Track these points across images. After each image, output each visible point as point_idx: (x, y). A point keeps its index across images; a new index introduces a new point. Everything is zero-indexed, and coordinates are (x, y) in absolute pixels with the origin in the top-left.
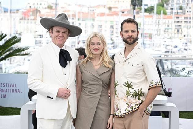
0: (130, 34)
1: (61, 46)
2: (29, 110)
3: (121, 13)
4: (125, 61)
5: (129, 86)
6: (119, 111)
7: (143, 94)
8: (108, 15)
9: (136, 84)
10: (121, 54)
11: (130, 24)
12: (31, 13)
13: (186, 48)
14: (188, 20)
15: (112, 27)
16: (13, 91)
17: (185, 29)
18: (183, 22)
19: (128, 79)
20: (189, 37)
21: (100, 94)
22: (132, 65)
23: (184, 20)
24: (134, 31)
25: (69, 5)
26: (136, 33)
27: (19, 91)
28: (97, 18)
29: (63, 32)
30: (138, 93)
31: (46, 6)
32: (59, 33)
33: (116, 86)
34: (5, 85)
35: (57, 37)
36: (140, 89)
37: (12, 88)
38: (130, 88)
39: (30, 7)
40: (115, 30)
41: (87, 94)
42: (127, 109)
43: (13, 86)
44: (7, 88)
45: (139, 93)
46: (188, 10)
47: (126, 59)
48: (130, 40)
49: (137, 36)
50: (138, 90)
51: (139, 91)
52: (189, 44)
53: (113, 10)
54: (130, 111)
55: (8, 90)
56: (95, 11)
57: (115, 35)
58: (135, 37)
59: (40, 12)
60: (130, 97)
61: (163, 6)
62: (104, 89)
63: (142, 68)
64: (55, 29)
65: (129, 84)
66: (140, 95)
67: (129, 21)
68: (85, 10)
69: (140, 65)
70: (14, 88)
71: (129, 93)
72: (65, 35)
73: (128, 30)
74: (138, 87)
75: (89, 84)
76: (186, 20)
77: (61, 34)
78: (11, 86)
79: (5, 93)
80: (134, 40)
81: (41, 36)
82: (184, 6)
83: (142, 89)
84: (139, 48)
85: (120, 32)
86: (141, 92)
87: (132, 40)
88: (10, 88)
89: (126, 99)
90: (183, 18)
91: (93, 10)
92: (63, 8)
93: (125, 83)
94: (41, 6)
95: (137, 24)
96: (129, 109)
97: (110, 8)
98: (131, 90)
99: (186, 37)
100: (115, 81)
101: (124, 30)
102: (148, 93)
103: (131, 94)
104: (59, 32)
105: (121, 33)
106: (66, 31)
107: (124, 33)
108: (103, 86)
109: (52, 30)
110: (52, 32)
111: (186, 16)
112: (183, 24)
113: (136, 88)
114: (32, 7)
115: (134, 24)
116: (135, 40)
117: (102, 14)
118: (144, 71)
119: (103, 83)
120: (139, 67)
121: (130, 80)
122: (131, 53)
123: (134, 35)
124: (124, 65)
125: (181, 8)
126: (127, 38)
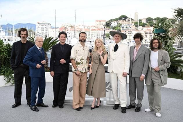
0: (83, 38)
1: (117, 43)
3: (101, 29)
8: (97, 30)
11: (83, 34)
12: (63, 29)
14: (130, 33)
17: (128, 36)
18: (128, 33)
20: (130, 40)
25: (80, 26)
28: (91, 31)
29: (118, 37)
31: (70, 26)
35: (116, 39)
39: (63, 26)
46: (130, 28)
52: (130, 43)
53: (98, 28)
59: (67, 28)
61: (119, 27)
64: (115, 35)
68: (86, 28)
76: (129, 33)
82: (128, 27)
90: (128, 32)
92: (77, 27)
94: (68, 26)
95: (86, 34)
99: (129, 40)
101: (80, 36)
104: (116, 36)
111: (129, 31)
116: (85, 41)
117: (94, 30)
126: (82, 40)
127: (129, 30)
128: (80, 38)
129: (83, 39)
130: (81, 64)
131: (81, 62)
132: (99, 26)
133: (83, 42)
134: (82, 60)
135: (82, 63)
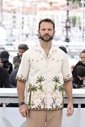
0: (47, 31)
6: (44, 104)
11: (47, 23)
24: (50, 30)
26: (52, 32)
28: (39, 13)
38: (57, 82)
42: (52, 106)
48: (47, 38)
49: (53, 35)
53: (54, 5)
56: (37, 6)
58: (51, 35)
60: (57, 91)
65: (57, 78)
71: (57, 87)
73: (45, 28)
80: (50, 38)
87: (49, 37)
91: (35, 5)
95: (54, 24)
97: (51, 3)
101: (41, 28)
103: (59, 88)
107: (41, 31)
115: (51, 23)
117: (45, 9)
123: (51, 33)
126: (44, 36)
128: (39, 33)
129: (47, 35)
130: (39, 91)
131: (37, 85)
133: (47, 41)
134: (40, 81)
135: (41, 88)
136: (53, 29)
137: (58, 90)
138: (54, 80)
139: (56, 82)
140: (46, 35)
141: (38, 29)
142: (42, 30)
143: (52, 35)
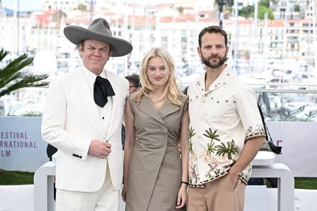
0: (214, 51)
1: (97, 71)
2: (48, 176)
3: (198, 17)
4: (206, 95)
5: (212, 136)
6: (196, 178)
7: (237, 150)
8: (178, 20)
9: (224, 133)
10: (198, 83)
12: (51, 18)
13: (306, 73)
14: (309, 28)
15: (184, 40)
16: (21, 145)
17: (304, 42)
18: (301, 32)
19: (211, 124)
20: (311, 57)
21: (164, 149)
22: (218, 102)
23: (302, 28)
24: (220, 47)
26: (224, 50)
27: (31, 145)
28: (160, 26)
29: (101, 49)
30: (227, 147)
32: (94, 51)
33: (190, 137)
34: (9, 135)
35: (90, 57)
36: (230, 141)
37: (20, 140)
38: (214, 140)
39: (50, 7)
40: (189, 46)
41: (142, 148)
42: (209, 174)
43: (22, 136)
44: (13, 140)
45: (229, 147)
46: (309, 11)
47: (207, 92)
48: (215, 61)
49: (226, 54)
50: (228, 143)
51: (228, 145)
52: (310, 67)
53: (185, 12)
54: (214, 177)
55: (13, 144)
56: (155, 14)
57: (189, 52)
58: (222, 55)
59: (65, 15)
60: (214, 154)
61: (268, 6)
62: (171, 141)
63: (233, 106)
64: (87, 44)
65: (213, 133)
66: (231, 151)
67: (212, 30)
69: (231, 102)
70: (24, 140)
71: (213, 147)
72: (104, 54)
73: (210, 45)
74: (226, 138)
75: (145, 133)
76: (306, 28)
77: (96, 52)
78: (18, 137)
79: (8, 149)
80: (220, 61)
81: (67, 55)
82: (302, 5)
83: (233, 142)
84: (228, 75)
85: (198, 48)
86: (233, 146)
87: (218, 60)
88: (16, 140)
89: (208, 158)
90: (301, 24)
91: (153, 13)
92: (103, 8)
93: (206, 131)
94: (67, 6)
95: (225, 36)
96: (213, 174)
97: (181, 10)
98: (217, 143)
99: (306, 56)
100: (190, 128)
101: (203, 45)
102: (244, 147)
103: (217, 149)
104: (93, 48)
105: (200, 50)
106: (106, 48)
107: (204, 50)
108: (169, 136)
109: (83, 45)
110: (83, 50)
111: (305, 21)
112: (301, 35)
113: (224, 140)
114: (53, 8)
115: (221, 34)
117: (168, 19)
118: (237, 112)
119: (169, 131)
120: (228, 106)
121: (214, 127)
122: (216, 82)
124: (204, 102)
125: (297, 9)
127: (307, 19)
129: (214, 56)
132: (190, 6)
136: (224, 45)
137: (216, 152)
138: (208, 135)
139: (211, 139)
140: (212, 56)
141: (198, 46)
142: (205, 48)
143: (224, 55)
